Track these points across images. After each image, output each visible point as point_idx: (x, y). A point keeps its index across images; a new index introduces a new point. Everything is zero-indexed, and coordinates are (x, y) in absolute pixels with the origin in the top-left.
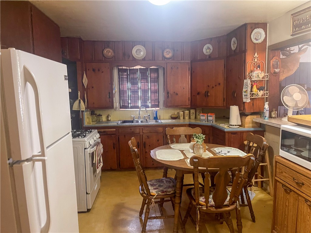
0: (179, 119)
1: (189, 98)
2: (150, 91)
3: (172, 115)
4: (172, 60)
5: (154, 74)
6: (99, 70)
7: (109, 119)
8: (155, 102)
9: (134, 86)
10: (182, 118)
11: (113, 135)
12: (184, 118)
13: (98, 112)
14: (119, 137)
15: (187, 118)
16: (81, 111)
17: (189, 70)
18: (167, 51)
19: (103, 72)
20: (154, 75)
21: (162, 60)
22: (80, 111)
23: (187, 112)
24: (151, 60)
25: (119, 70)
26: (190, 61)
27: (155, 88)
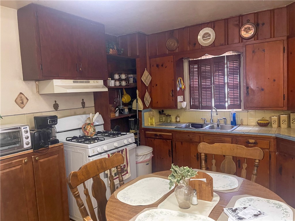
0: (271, 126)
1: (284, 95)
2: (227, 86)
3: (259, 120)
4: (255, 40)
5: (233, 63)
6: (162, 66)
7: (178, 120)
8: (234, 100)
9: (206, 81)
10: (275, 126)
11: (169, 141)
12: (279, 126)
13: (167, 112)
14: (175, 144)
15: (284, 126)
16: (138, 110)
17: (284, 52)
18: (246, 28)
19: (166, 67)
20: (233, 65)
21: (239, 42)
22: (136, 110)
23: (284, 117)
24: (222, 45)
25: (190, 63)
26: (285, 38)
27: (233, 82)
